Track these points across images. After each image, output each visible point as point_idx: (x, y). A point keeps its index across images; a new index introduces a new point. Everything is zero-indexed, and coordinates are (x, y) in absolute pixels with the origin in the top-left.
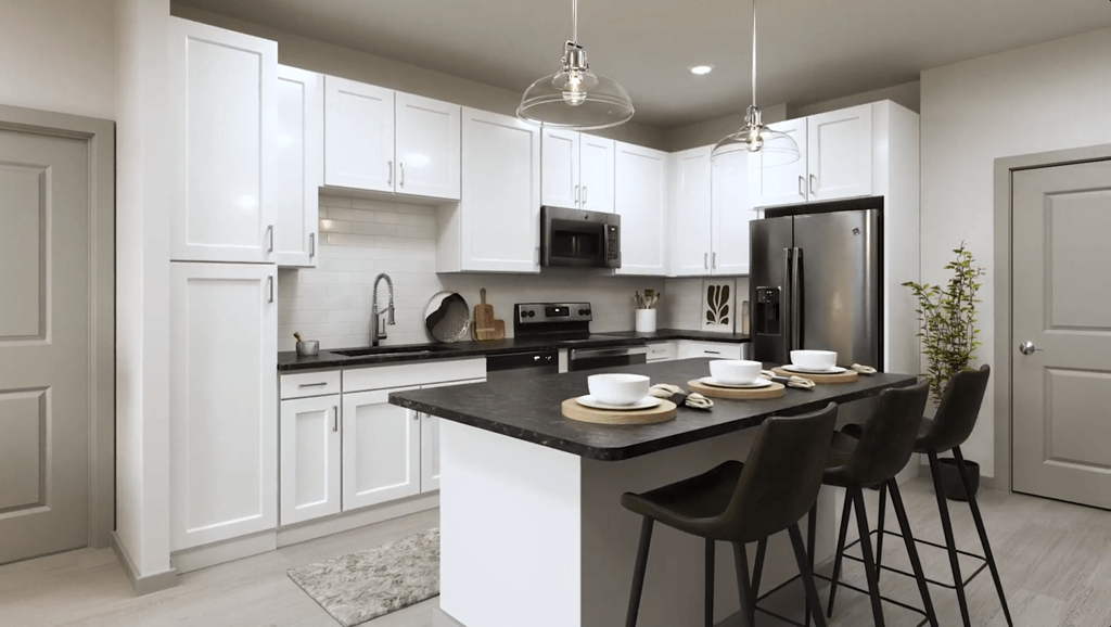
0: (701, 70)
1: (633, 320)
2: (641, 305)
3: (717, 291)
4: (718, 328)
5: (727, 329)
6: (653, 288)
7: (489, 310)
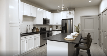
0: (59, 6)
1: (50, 29)
2: (50, 27)
3: (57, 26)
4: (57, 29)
5: (58, 29)
6: (51, 26)
7: (38, 28)
